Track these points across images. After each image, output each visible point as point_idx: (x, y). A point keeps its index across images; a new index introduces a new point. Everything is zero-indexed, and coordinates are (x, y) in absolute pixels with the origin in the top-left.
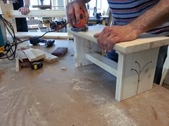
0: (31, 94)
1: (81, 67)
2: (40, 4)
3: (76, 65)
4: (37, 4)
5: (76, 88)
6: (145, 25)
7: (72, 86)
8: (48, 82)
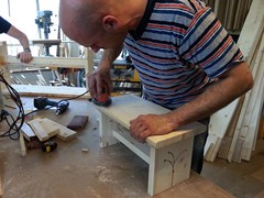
0: (48, 190)
1: (107, 148)
2: (43, 38)
3: (101, 145)
4: (38, 39)
5: (103, 179)
6: (181, 120)
7: (97, 177)
8: (68, 171)
